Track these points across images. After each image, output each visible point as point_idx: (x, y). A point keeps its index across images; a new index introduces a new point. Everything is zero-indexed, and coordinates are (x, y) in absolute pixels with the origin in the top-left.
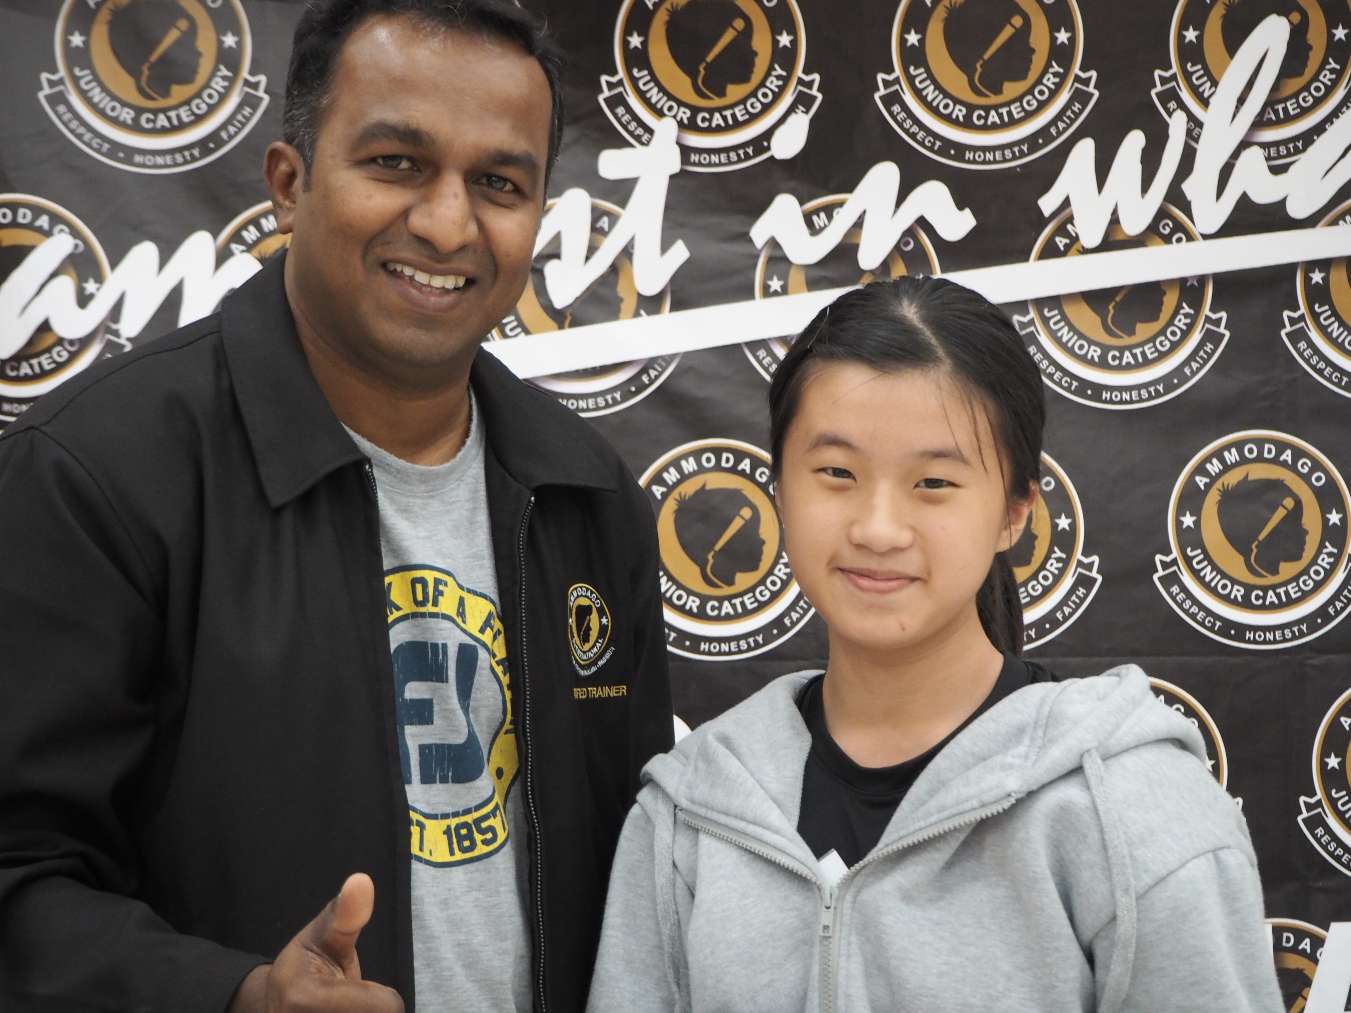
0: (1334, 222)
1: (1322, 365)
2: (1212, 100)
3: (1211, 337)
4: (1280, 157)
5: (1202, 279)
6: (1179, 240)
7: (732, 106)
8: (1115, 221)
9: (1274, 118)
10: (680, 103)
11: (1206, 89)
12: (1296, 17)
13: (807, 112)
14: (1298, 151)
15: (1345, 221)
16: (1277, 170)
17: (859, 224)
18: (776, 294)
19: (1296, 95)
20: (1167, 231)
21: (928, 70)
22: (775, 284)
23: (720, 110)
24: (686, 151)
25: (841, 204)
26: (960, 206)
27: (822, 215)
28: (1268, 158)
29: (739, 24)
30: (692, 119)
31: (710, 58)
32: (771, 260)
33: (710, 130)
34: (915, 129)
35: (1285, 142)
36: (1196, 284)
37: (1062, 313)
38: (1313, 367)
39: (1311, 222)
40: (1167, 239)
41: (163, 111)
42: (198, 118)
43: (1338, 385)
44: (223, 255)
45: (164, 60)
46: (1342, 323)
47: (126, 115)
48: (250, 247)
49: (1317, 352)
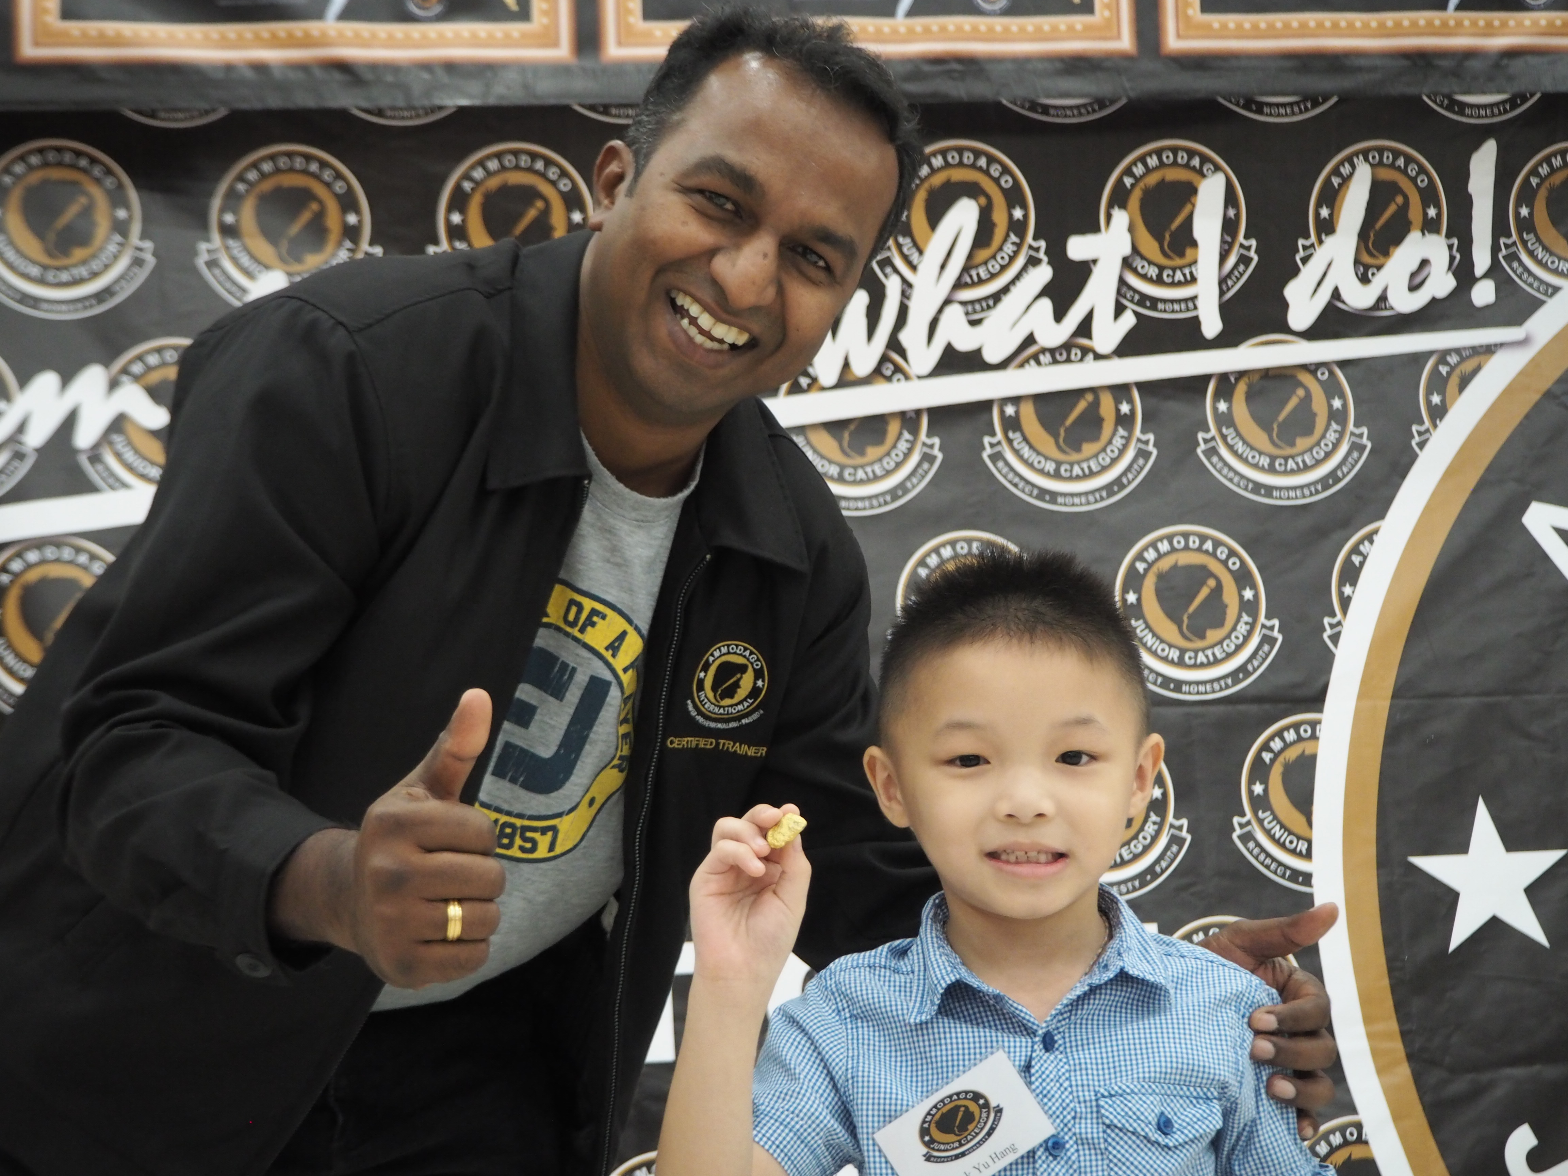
0: (1021, 366)
1: (1016, 480)
2: (920, 268)
3: (928, 458)
4: (975, 312)
5: (918, 412)
6: (898, 380)
8: (846, 365)
9: (968, 280)
11: (915, 257)
12: (983, 200)
14: (989, 307)
15: (1029, 364)
16: (974, 323)
19: (985, 263)
20: (888, 373)
28: (967, 314)
29: (540, 204)
31: (516, 232)
35: (979, 301)
36: (913, 415)
37: (806, 438)
38: (1010, 482)
39: (1003, 365)
40: (889, 379)
41: (66, 268)
42: (95, 275)
43: (1030, 495)
44: (113, 385)
45: (68, 228)
46: (1031, 447)
47: (35, 271)
48: (137, 378)
49: (1012, 469)
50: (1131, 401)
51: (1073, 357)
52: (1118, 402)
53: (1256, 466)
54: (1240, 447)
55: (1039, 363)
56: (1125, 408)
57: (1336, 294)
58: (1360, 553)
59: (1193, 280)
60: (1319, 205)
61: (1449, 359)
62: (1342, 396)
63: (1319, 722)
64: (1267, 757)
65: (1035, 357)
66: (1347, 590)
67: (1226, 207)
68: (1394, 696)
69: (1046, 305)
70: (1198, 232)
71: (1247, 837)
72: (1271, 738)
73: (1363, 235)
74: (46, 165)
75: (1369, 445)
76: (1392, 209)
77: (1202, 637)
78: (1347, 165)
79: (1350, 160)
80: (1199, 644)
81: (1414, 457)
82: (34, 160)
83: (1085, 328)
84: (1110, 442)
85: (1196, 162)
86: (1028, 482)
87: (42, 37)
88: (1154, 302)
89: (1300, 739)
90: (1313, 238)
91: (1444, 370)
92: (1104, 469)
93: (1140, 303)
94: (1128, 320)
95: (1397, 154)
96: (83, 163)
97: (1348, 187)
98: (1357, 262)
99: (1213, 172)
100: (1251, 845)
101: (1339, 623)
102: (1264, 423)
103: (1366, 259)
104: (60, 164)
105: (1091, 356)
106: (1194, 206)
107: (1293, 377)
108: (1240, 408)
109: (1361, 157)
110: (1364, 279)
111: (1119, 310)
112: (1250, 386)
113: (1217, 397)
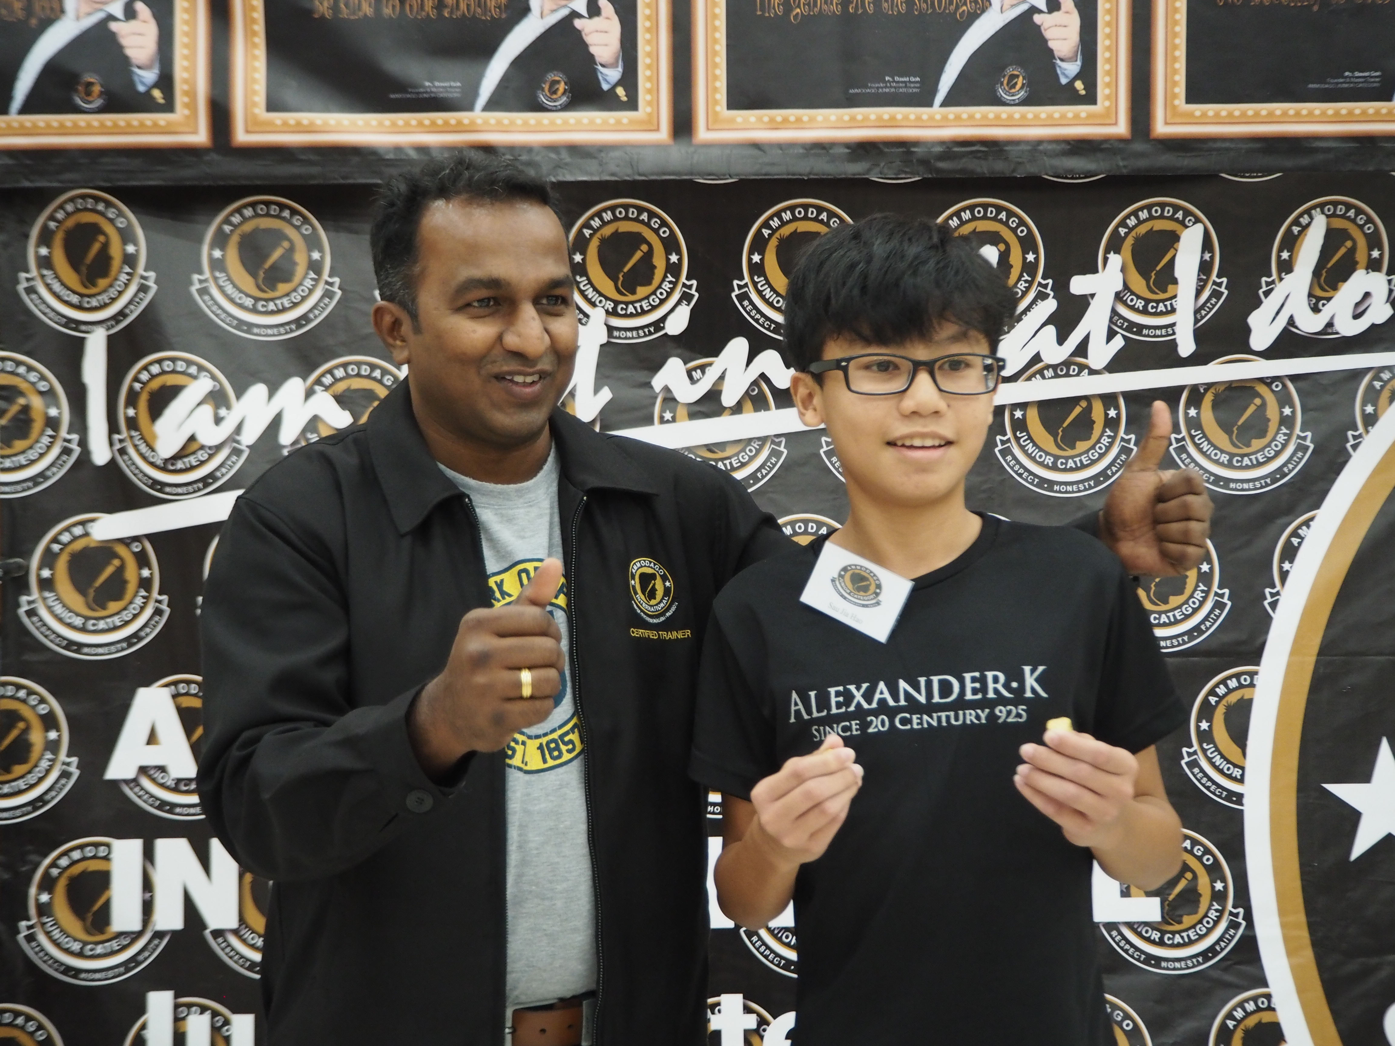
0: (1029, 379)
1: (1021, 471)
7: (640, 301)
10: (607, 298)
12: (1002, 247)
13: (688, 305)
14: (1004, 332)
15: (1036, 378)
17: (722, 378)
18: (668, 421)
21: (766, 279)
22: (668, 416)
23: (632, 303)
24: (610, 329)
25: (710, 364)
26: (788, 367)
27: (699, 371)
29: (644, 248)
30: (615, 308)
31: (626, 270)
32: (665, 400)
33: (626, 316)
34: (758, 316)
38: (1016, 472)
39: (1015, 378)
41: (272, 300)
42: (295, 305)
43: (1032, 484)
44: (309, 393)
45: (274, 267)
46: (1035, 444)
47: (249, 302)
48: (327, 388)
49: (1018, 462)
50: (1117, 408)
51: (1071, 373)
52: (1107, 408)
53: (1217, 462)
54: (1205, 446)
55: (1043, 377)
56: (1112, 413)
57: (1291, 322)
58: (1299, 536)
59: (1173, 310)
60: (1280, 250)
61: (1382, 375)
62: (1292, 406)
63: (1256, 673)
64: (1213, 700)
65: (1041, 372)
66: (1286, 566)
67: (1203, 252)
68: (1320, 654)
69: (1051, 330)
70: (1179, 272)
71: (1193, 764)
72: (1217, 685)
73: (1317, 273)
74: (257, 215)
75: (1312, 447)
76: (1342, 251)
77: (1166, 602)
78: (1306, 216)
79: (1308, 212)
80: (1163, 607)
81: (1348, 457)
82: (248, 212)
83: (1082, 349)
84: (1098, 441)
85: (1180, 215)
86: (1031, 473)
87: (253, 125)
88: (1140, 328)
89: (1241, 686)
90: (1275, 276)
91: (1377, 384)
92: (1093, 462)
93: (1128, 329)
94: (1118, 343)
95: (1349, 206)
96: (286, 214)
97: (1306, 235)
98: (1310, 295)
99: (1194, 223)
100: (1196, 770)
101: (1278, 593)
102: (1226, 427)
103: (1319, 293)
104: (268, 215)
105: (1086, 371)
106: (1177, 250)
107: (1252, 388)
108: (1207, 415)
109: (1318, 210)
110: (1316, 309)
111: (1111, 335)
112: (1216, 395)
113: (1188, 405)
